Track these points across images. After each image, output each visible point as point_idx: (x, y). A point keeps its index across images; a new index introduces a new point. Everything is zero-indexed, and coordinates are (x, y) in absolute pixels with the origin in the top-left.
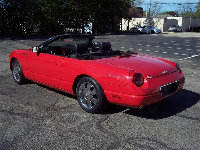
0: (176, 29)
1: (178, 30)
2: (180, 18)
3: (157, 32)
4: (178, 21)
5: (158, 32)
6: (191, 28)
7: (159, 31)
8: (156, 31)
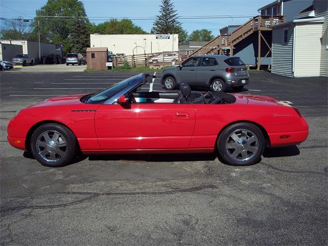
0: (25, 61)
1: (27, 62)
2: (23, 42)
3: (6, 67)
4: (21, 47)
5: (8, 67)
6: (41, 57)
7: (10, 66)
8: (4, 65)
